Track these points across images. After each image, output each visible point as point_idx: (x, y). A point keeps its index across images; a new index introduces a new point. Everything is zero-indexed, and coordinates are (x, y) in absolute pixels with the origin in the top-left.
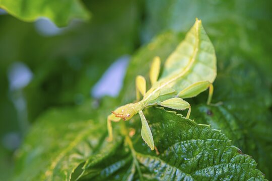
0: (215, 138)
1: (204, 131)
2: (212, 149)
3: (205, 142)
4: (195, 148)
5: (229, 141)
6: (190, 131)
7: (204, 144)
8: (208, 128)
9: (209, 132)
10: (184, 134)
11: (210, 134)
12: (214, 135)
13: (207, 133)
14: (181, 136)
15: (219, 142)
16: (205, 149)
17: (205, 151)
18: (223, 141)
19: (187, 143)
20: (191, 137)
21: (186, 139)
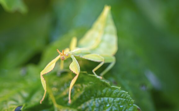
0: (122, 98)
1: (115, 92)
2: (119, 106)
3: (114, 100)
4: (106, 104)
5: (133, 101)
6: (104, 91)
7: (113, 102)
8: (118, 90)
9: (119, 92)
10: (99, 93)
11: (119, 94)
12: (122, 95)
13: (117, 93)
14: (96, 94)
15: (125, 100)
16: (114, 105)
17: (113, 107)
18: (128, 101)
19: (100, 99)
20: (104, 96)
21: (101, 96)
